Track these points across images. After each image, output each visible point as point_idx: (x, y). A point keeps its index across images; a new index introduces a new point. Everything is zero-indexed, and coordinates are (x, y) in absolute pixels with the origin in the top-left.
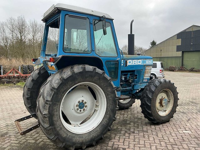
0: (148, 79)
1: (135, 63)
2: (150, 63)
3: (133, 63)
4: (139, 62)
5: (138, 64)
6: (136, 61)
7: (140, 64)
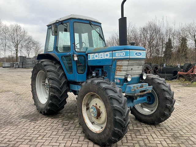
0: (120, 79)
1: (102, 57)
2: (122, 56)
3: (100, 57)
4: (107, 55)
5: (106, 57)
6: (103, 55)
7: (108, 57)
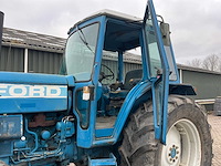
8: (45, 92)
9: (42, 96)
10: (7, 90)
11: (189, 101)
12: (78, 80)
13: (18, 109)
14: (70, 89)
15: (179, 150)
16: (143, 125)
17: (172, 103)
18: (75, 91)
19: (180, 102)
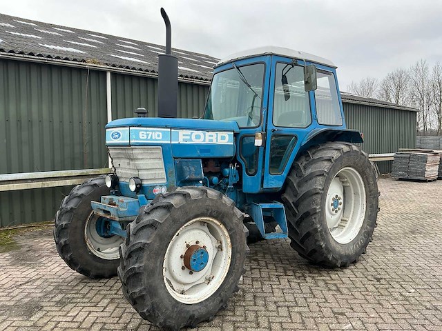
8: (217, 138)
9: (214, 142)
10: (190, 136)
11: (355, 148)
12: (241, 126)
13: (198, 154)
14: (235, 135)
15: (341, 201)
16: (309, 171)
17: (338, 150)
18: (240, 137)
19: (345, 148)
